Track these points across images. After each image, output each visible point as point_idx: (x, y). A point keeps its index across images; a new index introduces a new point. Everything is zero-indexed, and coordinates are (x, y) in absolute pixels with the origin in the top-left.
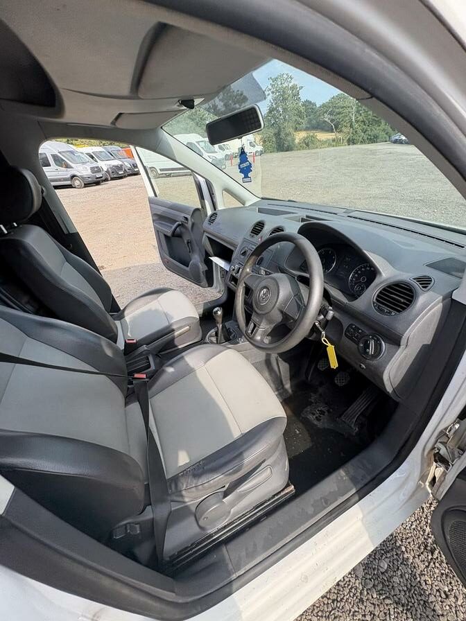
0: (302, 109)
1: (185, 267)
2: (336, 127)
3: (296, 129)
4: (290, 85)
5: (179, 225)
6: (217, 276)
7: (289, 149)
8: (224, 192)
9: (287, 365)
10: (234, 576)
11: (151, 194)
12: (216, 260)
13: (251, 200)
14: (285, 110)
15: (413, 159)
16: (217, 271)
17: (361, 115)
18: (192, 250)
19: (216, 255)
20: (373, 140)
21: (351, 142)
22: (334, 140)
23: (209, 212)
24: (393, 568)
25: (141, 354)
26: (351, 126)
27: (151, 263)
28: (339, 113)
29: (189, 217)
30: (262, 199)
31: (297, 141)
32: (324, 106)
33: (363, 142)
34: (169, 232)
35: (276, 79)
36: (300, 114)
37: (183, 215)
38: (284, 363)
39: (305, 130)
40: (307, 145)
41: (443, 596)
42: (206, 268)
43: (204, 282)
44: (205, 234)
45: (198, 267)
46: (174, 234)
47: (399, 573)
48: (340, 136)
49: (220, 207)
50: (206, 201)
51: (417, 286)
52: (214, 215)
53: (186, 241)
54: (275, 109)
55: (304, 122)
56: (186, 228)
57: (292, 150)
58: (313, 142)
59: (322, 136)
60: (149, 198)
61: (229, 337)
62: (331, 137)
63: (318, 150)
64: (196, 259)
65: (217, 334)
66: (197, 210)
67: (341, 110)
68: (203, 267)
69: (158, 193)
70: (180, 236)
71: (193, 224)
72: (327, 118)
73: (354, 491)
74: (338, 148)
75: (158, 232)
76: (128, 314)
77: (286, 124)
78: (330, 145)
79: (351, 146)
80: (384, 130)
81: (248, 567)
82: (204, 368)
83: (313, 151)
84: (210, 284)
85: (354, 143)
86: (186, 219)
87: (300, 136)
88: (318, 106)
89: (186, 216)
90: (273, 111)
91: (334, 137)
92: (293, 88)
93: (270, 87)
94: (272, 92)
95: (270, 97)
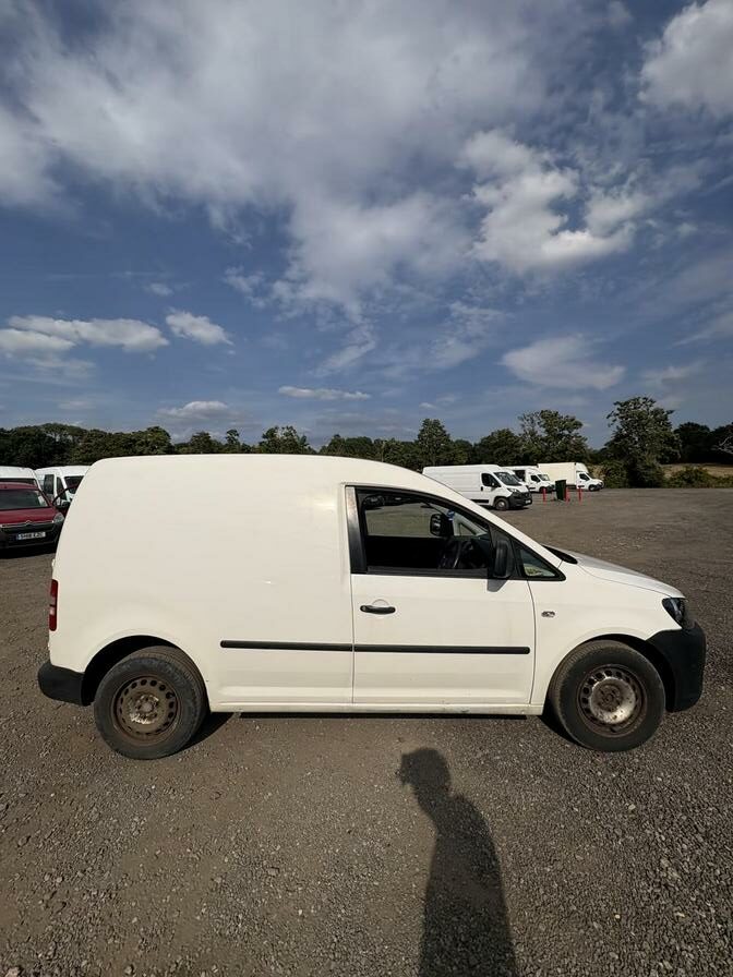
0: (676, 436)
3: (664, 462)
4: (651, 409)
7: (652, 485)
14: (642, 438)
31: (667, 476)
35: (627, 403)
36: (670, 442)
39: (681, 462)
40: (690, 481)
54: (627, 436)
57: (658, 486)
58: (699, 479)
59: (714, 471)
63: (711, 490)
72: (725, 447)
77: (645, 455)
83: (701, 490)
87: (670, 471)
88: (712, 430)
90: (622, 438)
92: (656, 412)
93: (617, 412)
94: (622, 418)
95: (618, 423)
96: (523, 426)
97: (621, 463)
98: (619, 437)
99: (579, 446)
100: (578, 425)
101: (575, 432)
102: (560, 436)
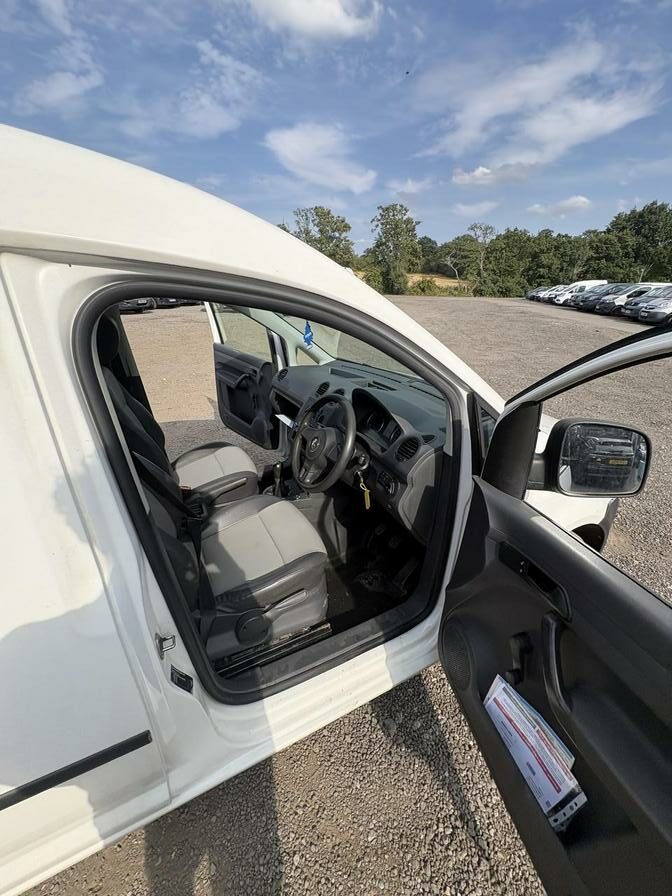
0: (419, 248)
1: (247, 425)
2: (460, 273)
3: (409, 271)
4: (405, 218)
5: (246, 377)
6: (283, 437)
7: (399, 292)
8: (299, 350)
9: (345, 530)
10: (263, 686)
11: (217, 340)
12: (283, 419)
13: (326, 359)
14: (396, 246)
15: (548, 323)
16: (284, 432)
17: (490, 263)
18: (257, 406)
19: (282, 413)
20: (505, 293)
21: (478, 292)
22: (456, 289)
23: (281, 368)
24: (426, 727)
25: (195, 501)
26: (479, 274)
27: (203, 419)
28: (466, 257)
29: (258, 370)
30: (338, 359)
31: (410, 284)
32: (446, 246)
33: (493, 294)
34: (233, 384)
35: (387, 209)
36: (414, 253)
37: (252, 367)
38: (343, 528)
39: (420, 273)
40: (423, 290)
41: (467, 748)
42: (271, 427)
43: (268, 443)
44: (274, 390)
45: (262, 425)
46: (239, 386)
47: (431, 731)
48: (464, 284)
49: (292, 364)
50: (278, 356)
51: (422, 440)
52: (284, 371)
53: (252, 396)
54: (385, 244)
55: (420, 262)
56: (253, 381)
57: (402, 293)
58: (429, 288)
59: (441, 282)
60: (215, 345)
61: (286, 494)
62: (453, 285)
63: (435, 298)
64: (261, 416)
65: (274, 490)
66: (268, 363)
67: (467, 253)
68: (268, 426)
69: (225, 339)
70: (245, 389)
71: (262, 378)
72: (449, 261)
73: (381, 634)
74: (461, 299)
75: (219, 383)
76: (180, 467)
77: (397, 263)
78: (451, 294)
79: (477, 299)
80: (519, 283)
81: (278, 681)
82: (257, 516)
83: (429, 298)
84: (275, 446)
85: (481, 295)
86: (255, 372)
87: (415, 279)
88: (439, 245)
89: (256, 369)
90: (381, 245)
91: (457, 285)
92: (409, 221)
93: (380, 218)
94: (382, 224)
95: (379, 229)
96: (298, 223)
97: (378, 270)
98: (379, 244)
99: (347, 250)
100: (347, 228)
101: (344, 235)
102: (332, 238)
